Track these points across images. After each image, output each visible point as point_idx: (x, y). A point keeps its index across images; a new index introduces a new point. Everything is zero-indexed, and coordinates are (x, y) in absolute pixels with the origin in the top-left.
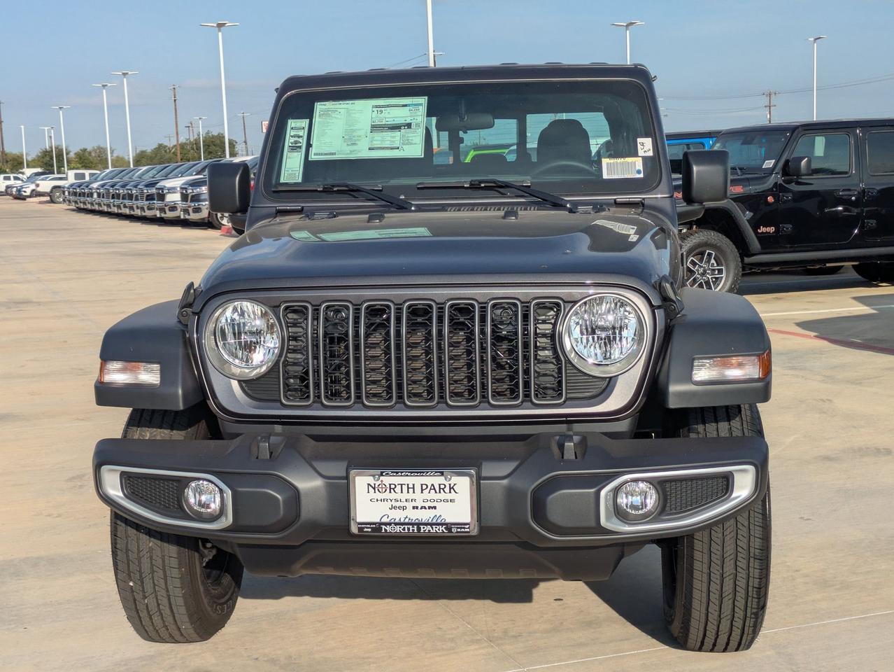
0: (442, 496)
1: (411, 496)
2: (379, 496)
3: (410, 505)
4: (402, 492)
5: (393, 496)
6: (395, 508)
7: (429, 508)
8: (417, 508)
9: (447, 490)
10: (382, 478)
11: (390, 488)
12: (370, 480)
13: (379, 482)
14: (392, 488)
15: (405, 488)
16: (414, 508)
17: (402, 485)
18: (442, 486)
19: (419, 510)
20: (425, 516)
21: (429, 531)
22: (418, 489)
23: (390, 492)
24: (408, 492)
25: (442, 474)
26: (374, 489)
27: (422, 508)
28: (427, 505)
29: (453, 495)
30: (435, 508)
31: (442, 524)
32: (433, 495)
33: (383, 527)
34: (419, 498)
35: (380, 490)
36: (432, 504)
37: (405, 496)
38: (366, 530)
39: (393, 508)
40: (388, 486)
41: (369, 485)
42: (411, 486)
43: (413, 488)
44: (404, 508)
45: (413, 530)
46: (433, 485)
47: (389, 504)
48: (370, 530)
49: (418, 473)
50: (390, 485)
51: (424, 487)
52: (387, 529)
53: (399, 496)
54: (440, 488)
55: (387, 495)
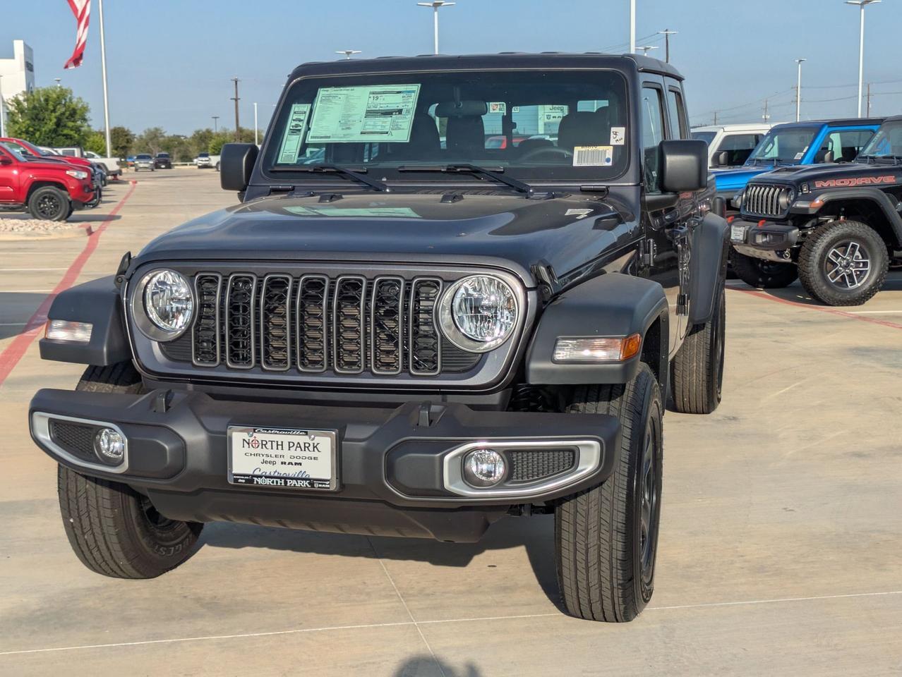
0: (307, 454)
1: (280, 452)
2: (252, 450)
3: (279, 460)
4: (272, 448)
5: (264, 451)
6: (266, 462)
7: (296, 464)
8: (285, 463)
9: (311, 448)
10: (255, 434)
11: (262, 444)
12: (245, 436)
13: (252, 439)
14: (264, 444)
15: (275, 444)
16: (282, 463)
17: (272, 442)
18: (307, 445)
19: (287, 466)
20: (292, 471)
21: (295, 485)
22: (286, 446)
23: (262, 448)
24: (277, 449)
25: (307, 433)
26: (248, 444)
27: (289, 464)
28: (294, 461)
29: (316, 454)
30: (301, 464)
31: (306, 479)
32: (299, 453)
33: (255, 479)
34: (287, 454)
35: (254, 445)
36: (298, 461)
37: (274, 452)
38: (240, 481)
39: (264, 462)
40: (260, 442)
41: (244, 440)
42: (280, 443)
43: (282, 445)
44: (274, 463)
45: (281, 483)
46: (298, 443)
47: (261, 459)
48: (244, 481)
49: (285, 431)
50: (262, 441)
51: (291, 445)
52: (259, 481)
53: (269, 452)
54: (305, 447)
55: (259, 450)
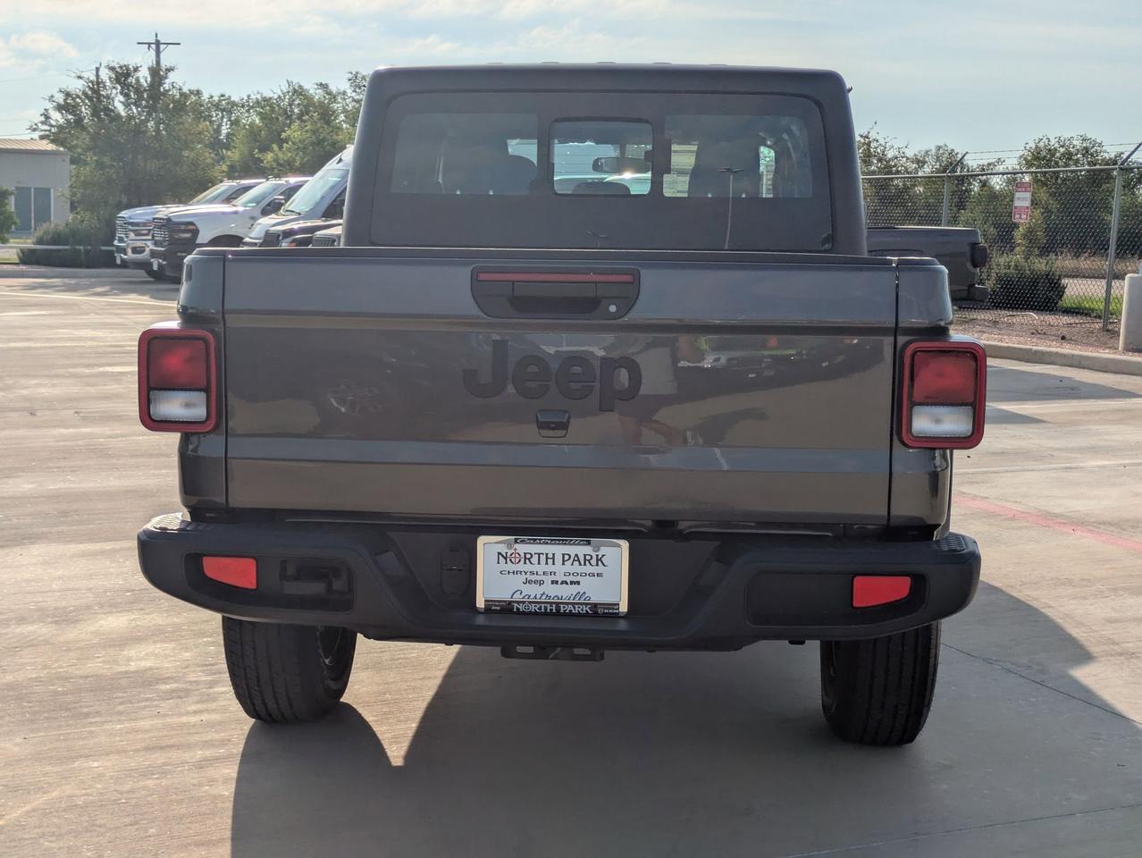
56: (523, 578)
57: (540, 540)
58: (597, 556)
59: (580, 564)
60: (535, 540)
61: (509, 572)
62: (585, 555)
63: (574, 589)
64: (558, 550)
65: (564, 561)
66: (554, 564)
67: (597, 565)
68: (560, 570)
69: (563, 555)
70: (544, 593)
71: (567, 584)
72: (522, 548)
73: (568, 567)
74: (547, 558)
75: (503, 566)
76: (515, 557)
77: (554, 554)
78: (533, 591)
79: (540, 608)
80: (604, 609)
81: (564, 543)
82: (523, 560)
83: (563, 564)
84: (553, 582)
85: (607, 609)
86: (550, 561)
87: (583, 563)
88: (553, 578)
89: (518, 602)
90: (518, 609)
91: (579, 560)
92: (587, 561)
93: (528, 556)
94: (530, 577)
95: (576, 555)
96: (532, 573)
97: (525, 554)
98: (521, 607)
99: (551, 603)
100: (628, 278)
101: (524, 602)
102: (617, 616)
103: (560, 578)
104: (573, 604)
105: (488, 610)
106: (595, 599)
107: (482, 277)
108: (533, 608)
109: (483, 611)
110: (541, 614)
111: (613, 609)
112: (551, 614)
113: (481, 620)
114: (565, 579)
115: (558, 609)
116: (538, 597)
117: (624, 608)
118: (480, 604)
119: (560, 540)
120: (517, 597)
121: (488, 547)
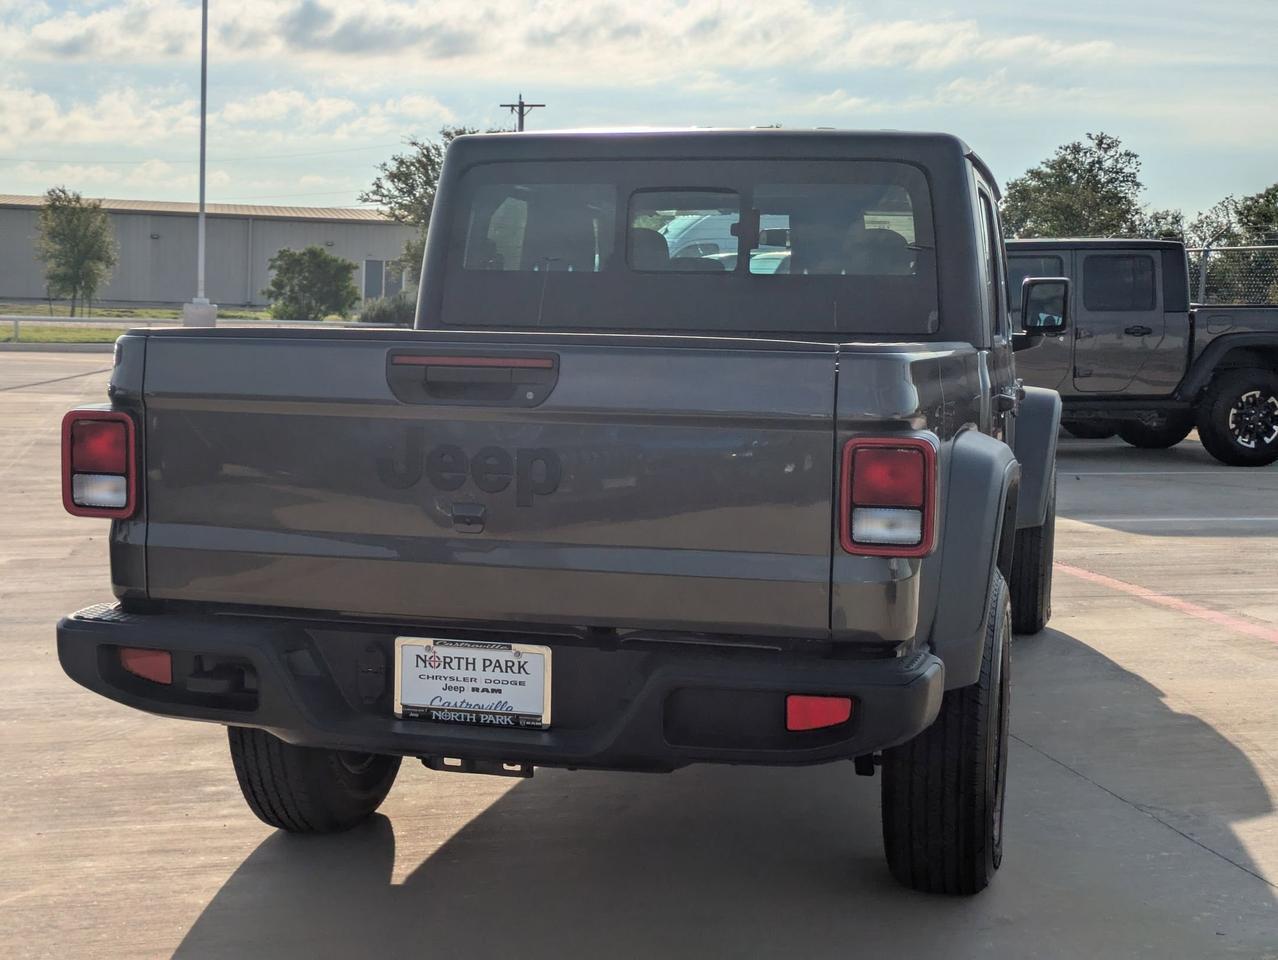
56: (442, 683)
57: (459, 643)
58: (519, 662)
59: (502, 671)
60: (454, 643)
61: (428, 677)
62: (507, 662)
63: (494, 698)
64: (478, 654)
65: (485, 667)
66: (474, 669)
67: (519, 672)
68: (481, 676)
69: (484, 660)
70: (464, 701)
71: (488, 691)
72: (442, 651)
73: (489, 674)
74: (467, 663)
75: (422, 670)
76: (435, 661)
77: (474, 659)
78: (453, 699)
79: (460, 717)
80: (527, 720)
81: (484, 647)
82: (442, 664)
83: (484, 670)
84: (473, 690)
85: (531, 721)
86: (471, 667)
87: (504, 670)
88: (475, 685)
89: (437, 710)
90: (437, 717)
91: (500, 666)
92: (509, 667)
93: (448, 660)
94: (450, 683)
95: (498, 661)
96: (452, 679)
97: (445, 658)
98: (440, 715)
99: (471, 712)
100: (547, 363)
101: (443, 710)
102: (539, 729)
103: (481, 685)
104: (494, 714)
105: (406, 716)
106: (518, 709)
107: (397, 360)
108: (452, 716)
109: (400, 717)
110: (460, 723)
111: (535, 721)
112: (471, 724)
113: (398, 728)
114: (486, 686)
115: (478, 719)
116: (458, 705)
117: (547, 720)
118: (398, 709)
119: (479, 644)
120: (437, 704)
121: (407, 649)
